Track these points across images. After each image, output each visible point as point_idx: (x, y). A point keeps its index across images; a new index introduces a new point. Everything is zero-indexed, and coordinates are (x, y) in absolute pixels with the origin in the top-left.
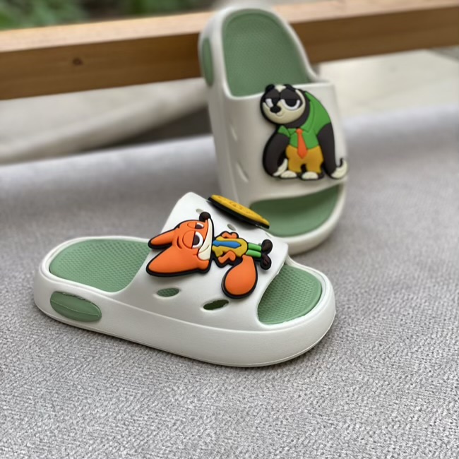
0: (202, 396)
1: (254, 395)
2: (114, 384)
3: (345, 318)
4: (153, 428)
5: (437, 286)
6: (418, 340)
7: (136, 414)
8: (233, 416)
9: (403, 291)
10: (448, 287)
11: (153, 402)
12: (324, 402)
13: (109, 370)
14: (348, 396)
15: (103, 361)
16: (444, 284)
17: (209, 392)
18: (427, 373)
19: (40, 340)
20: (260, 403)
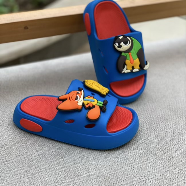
0: (89, 170)
1: (110, 169)
2: (52, 167)
3: (143, 134)
5: (178, 118)
6: (174, 143)
7: (63, 180)
8: (103, 179)
9: (165, 121)
10: (182, 119)
11: (70, 174)
12: (139, 171)
13: (49, 160)
14: (149, 168)
15: (47, 157)
16: (180, 118)
17: (92, 169)
18: (179, 157)
19: (19, 148)
20: (113, 173)
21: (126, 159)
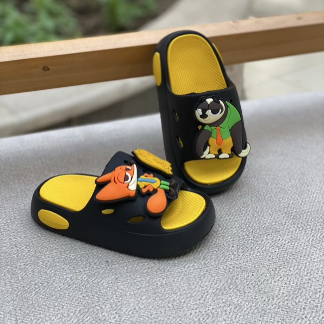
0: (122, 313)
1: (159, 313)
2: (61, 304)
3: (230, 254)
5: (298, 230)
6: (280, 272)
9: (273, 234)
10: (306, 231)
11: (87, 318)
13: (58, 292)
15: (55, 286)
16: (303, 229)
17: (127, 310)
18: (285, 297)
19: (12, 270)
20: (162, 319)
21: (190, 296)
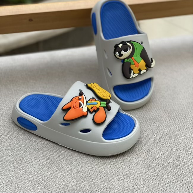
0: (72, 165)
1: (93, 165)
2: (38, 158)
4: (52, 178)
5: (171, 121)
6: (160, 145)
7: (46, 171)
8: (84, 174)
11: (53, 167)
12: (120, 170)
13: (37, 152)
14: (130, 168)
15: (35, 148)
17: (75, 163)
18: (162, 159)
19: (11, 137)
20: (95, 169)
